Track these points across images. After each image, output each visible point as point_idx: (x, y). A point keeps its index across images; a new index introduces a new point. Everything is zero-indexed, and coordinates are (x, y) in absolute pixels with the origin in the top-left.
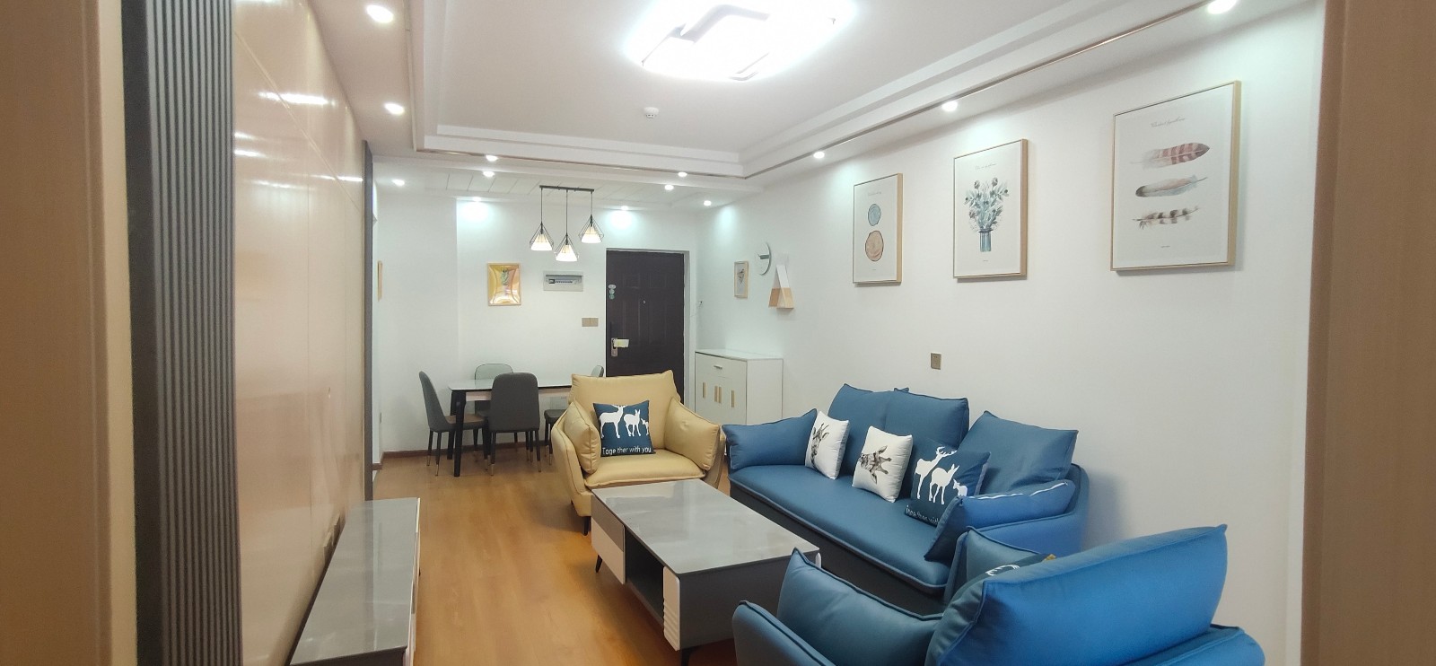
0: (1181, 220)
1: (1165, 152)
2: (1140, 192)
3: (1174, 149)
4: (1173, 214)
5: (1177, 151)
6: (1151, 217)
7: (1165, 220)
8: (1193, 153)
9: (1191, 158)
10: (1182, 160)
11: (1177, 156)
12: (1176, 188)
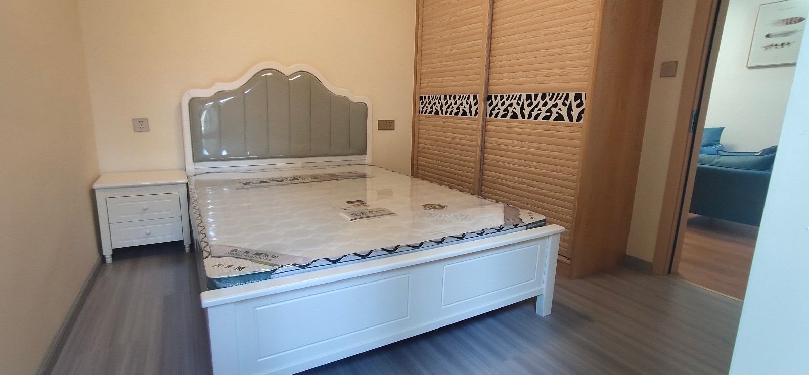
0: (786, 47)
1: (783, 20)
2: (768, 36)
3: (788, 19)
4: (782, 45)
5: (789, 20)
6: (771, 46)
7: (778, 47)
8: (797, 21)
9: (795, 23)
10: (791, 23)
11: (789, 22)
12: (786, 34)
